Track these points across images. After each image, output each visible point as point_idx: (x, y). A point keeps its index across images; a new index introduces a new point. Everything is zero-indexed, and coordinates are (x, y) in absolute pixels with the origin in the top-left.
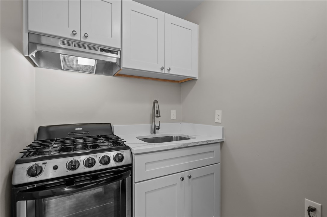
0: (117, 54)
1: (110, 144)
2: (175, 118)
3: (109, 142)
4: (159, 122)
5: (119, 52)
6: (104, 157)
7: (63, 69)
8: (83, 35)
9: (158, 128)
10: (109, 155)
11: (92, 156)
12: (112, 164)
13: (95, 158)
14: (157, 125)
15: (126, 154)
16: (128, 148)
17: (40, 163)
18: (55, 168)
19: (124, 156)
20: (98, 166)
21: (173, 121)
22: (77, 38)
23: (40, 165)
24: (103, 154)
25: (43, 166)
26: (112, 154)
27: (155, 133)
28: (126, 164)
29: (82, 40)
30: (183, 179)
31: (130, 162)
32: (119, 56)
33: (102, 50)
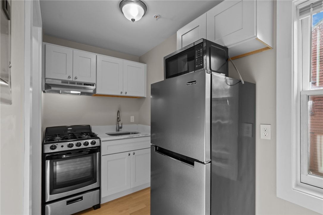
0: (94, 86)
1: (89, 136)
2: (133, 121)
3: (88, 135)
4: (122, 124)
5: (94, 85)
6: (85, 142)
7: (60, 93)
8: (74, 78)
9: (121, 128)
10: (88, 142)
11: (80, 141)
12: (90, 145)
13: (81, 142)
14: (120, 126)
15: (97, 141)
16: (99, 138)
17: (55, 144)
18: (62, 146)
19: (96, 142)
20: (83, 146)
21: (132, 123)
22: (71, 79)
23: (55, 145)
24: (85, 141)
25: (57, 145)
26: (90, 141)
27: (119, 131)
28: (97, 146)
29: (74, 80)
30: (129, 155)
31: (99, 145)
32: (94, 87)
33: (85, 84)
